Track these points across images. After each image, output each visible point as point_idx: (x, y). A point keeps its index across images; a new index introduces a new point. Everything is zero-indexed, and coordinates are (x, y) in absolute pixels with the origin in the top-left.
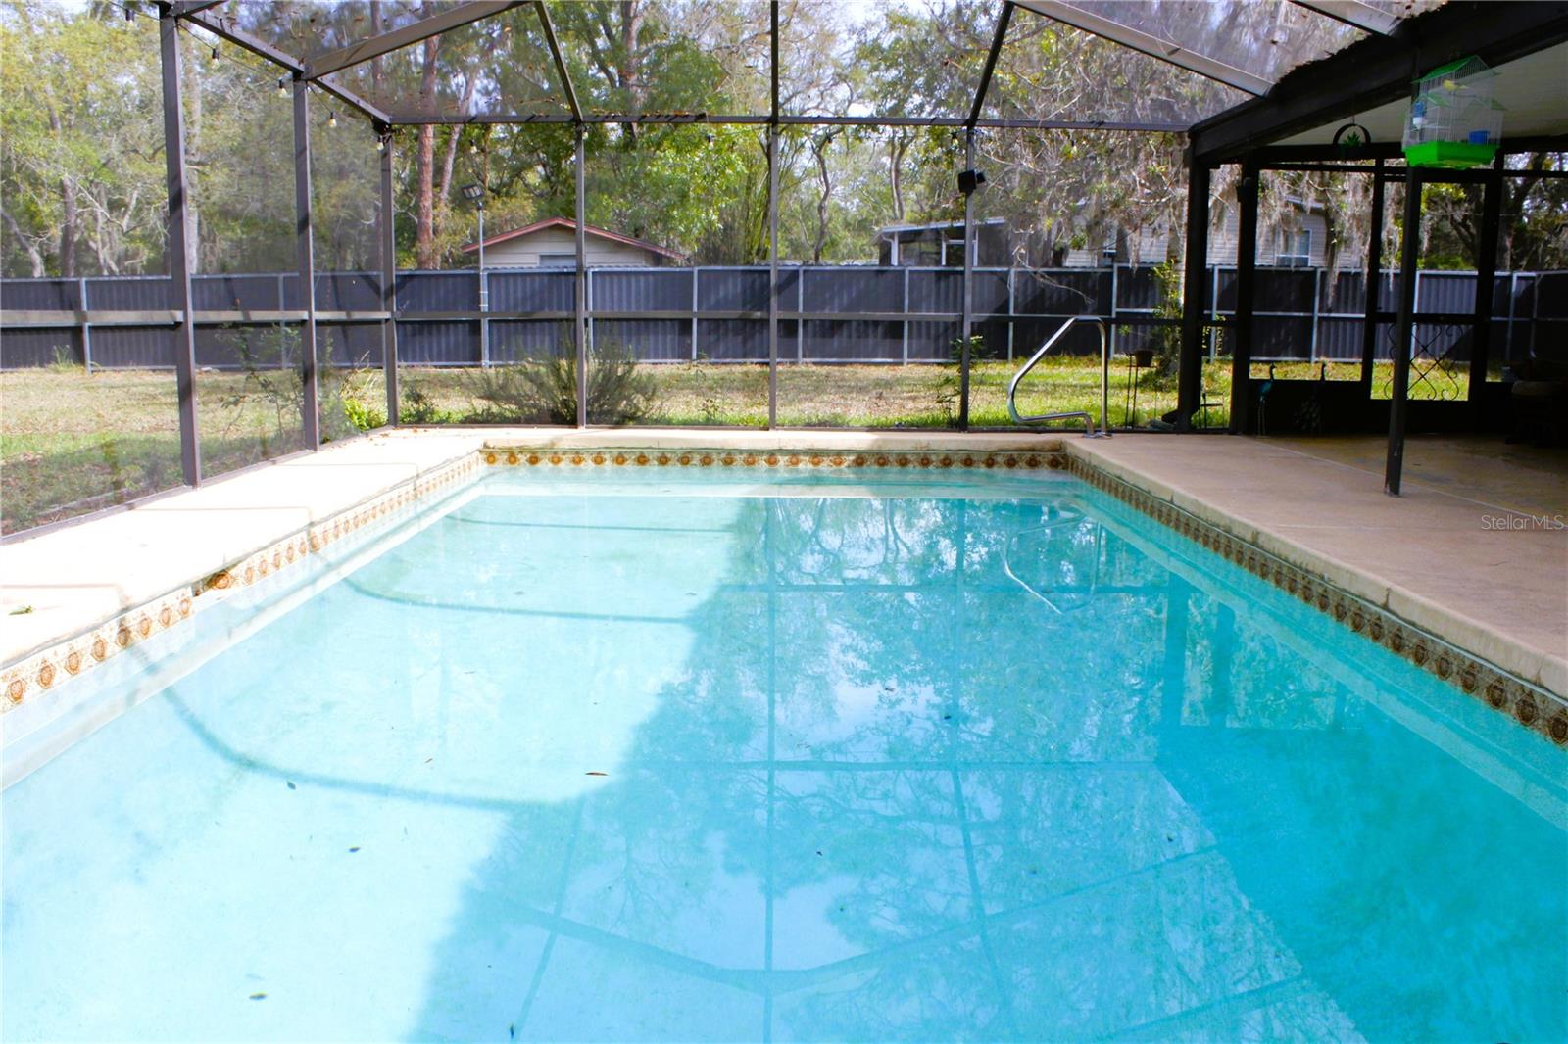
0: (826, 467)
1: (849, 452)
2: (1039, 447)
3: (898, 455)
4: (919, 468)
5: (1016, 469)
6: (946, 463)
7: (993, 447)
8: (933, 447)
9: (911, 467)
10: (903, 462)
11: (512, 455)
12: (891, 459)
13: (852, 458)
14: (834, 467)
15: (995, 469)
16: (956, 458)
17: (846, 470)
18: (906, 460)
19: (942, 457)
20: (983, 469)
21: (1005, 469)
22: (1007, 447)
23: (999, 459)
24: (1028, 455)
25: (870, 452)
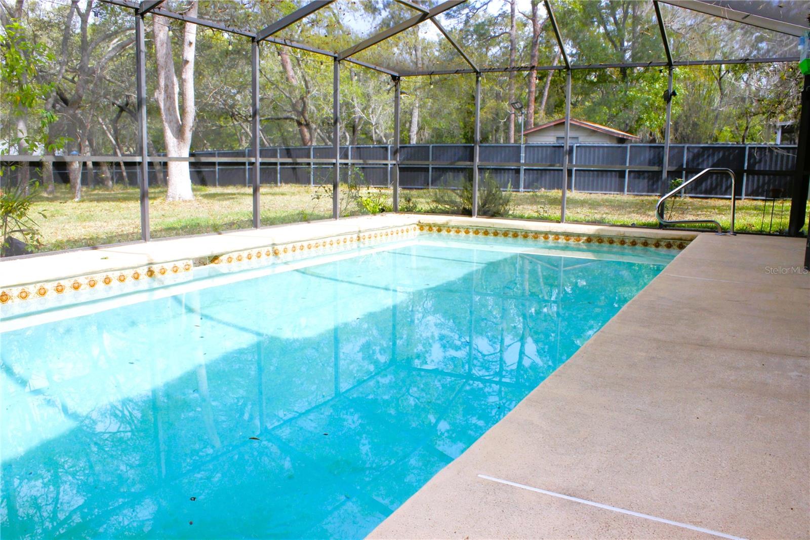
0: (572, 242)
1: (584, 235)
2: (684, 238)
3: (609, 238)
4: (619, 245)
5: (671, 249)
6: (634, 243)
7: (659, 237)
8: (627, 235)
9: (615, 245)
10: (611, 242)
11: (430, 227)
12: (605, 240)
13: (585, 238)
14: (576, 242)
15: (660, 248)
16: (639, 241)
17: (582, 244)
18: (613, 241)
19: (631, 241)
20: (653, 248)
21: (665, 249)
22: (666, 237)
23: (662, 243)
24: (678, 242)
25: (594, 235)
